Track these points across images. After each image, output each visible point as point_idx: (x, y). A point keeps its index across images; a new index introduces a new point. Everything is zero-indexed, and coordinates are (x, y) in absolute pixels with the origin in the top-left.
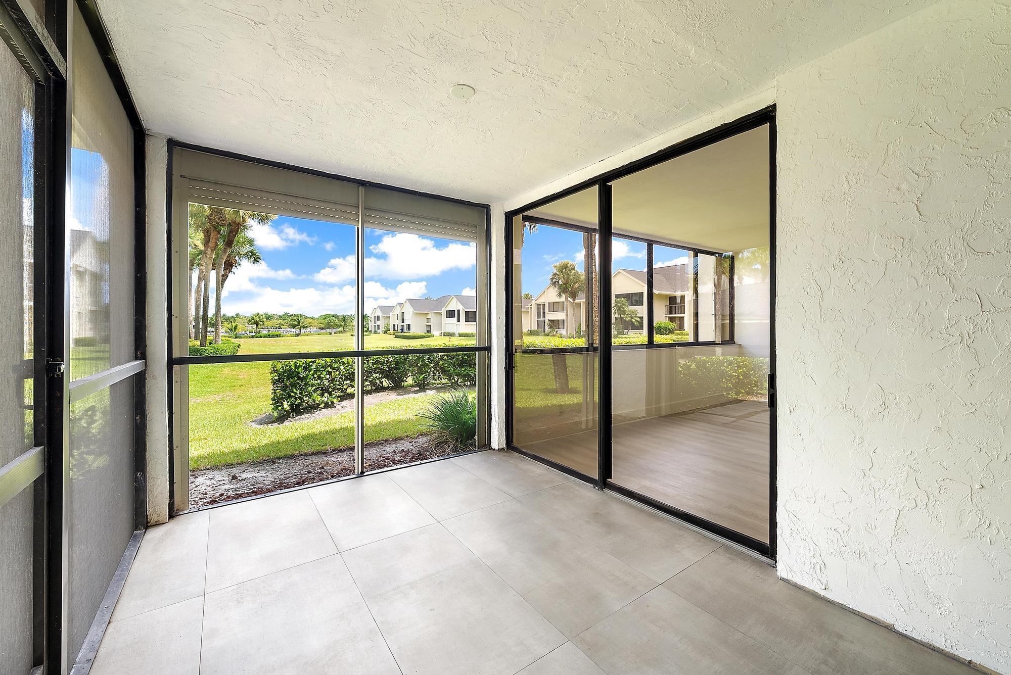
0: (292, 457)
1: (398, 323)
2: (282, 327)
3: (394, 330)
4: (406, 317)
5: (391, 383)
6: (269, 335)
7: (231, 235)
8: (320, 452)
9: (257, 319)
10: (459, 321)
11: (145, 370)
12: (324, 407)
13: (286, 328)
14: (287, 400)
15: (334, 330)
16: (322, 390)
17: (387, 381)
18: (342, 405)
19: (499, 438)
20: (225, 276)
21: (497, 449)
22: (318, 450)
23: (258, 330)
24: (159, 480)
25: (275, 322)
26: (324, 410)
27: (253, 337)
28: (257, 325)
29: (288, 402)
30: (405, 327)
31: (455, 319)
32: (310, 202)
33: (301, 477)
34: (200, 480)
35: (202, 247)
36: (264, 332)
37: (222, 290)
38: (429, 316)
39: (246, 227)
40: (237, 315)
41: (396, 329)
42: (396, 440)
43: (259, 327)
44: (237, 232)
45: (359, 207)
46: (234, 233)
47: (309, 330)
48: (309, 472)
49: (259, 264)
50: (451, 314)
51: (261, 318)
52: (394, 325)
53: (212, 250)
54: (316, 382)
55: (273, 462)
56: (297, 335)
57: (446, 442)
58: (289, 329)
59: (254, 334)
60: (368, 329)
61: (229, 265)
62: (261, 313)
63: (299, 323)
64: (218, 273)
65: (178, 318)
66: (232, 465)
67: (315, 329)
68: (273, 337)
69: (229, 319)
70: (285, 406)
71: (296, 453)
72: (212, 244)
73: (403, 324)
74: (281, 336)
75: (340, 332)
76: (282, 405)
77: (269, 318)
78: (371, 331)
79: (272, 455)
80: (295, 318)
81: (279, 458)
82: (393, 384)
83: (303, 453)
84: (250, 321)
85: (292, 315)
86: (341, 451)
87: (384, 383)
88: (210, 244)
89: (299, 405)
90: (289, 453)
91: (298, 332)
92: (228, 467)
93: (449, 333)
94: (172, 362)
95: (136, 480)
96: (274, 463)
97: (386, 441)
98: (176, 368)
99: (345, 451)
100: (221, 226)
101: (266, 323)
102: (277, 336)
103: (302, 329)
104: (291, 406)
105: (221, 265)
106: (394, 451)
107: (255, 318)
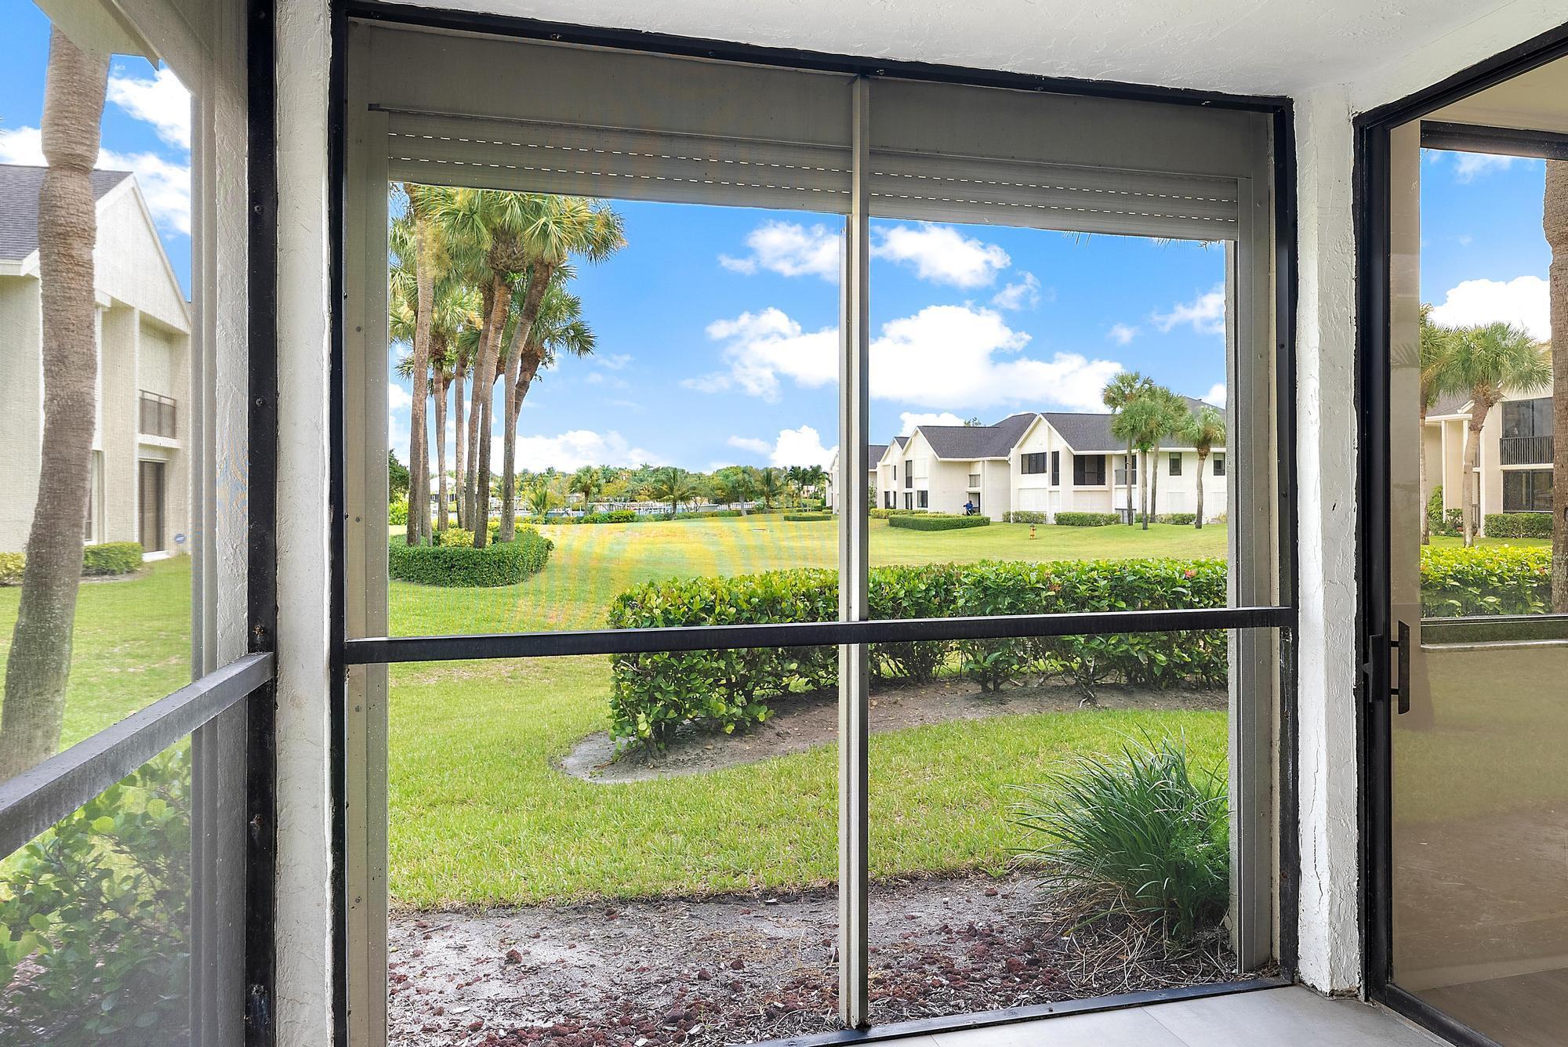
0: (655, 901)
1: (897, 486)
2: (637, 498)
3: (887, 505)
4: (916, 473)
5: (901, 666)
6: (610, 517)
7: (533, 291)
8: (729, 893)
9: (586, 480)
10: (1055, 481)
11: (274, 681)
12: (734, 734)
13: (645, 500)
14: (645, 708)
15: (749, 506)
16: (729, 685)
17: (891, 662)
18: (778, 729)
19: (1335, 950)
20: (523, 386)
21: (1327, 989)
22: (725, 886)
23: (589, 505)
24: (308, 1008)
25: (623, 483)
26: (734, 743)
27: (579, 521)
28: (587, 494)
29: (648, 715)
30: (915, 498)
31: (1044, 479)
32: (710, 149)
33: (684, 992)
34: (436, 947)
35: (479, 324)
36: (601, 509)
37: (516, 418)
38: (978, 469)
39: (563, 273)
40: (550, 471)
41: (892, 504)
42: (946, 877)
43: (591, 497)
44: (545, 284)
45: (851, 152)
46: (540, 288)
47: (692, 504)
48: (703, 977)
49: (589, 355)
50: (1034, 463)
51: (595, 477)
52: (887, 493)
53: (497, 330)
54: (715, 665)
55: (610, 912)
56: (668, 517)
57: (1120, 923)
58: (651, 502)
59: (581, 514)
60: (824, 503)
61: (532, 359)
62: (595, 466)
63: (671, 489)
64: (508, 380)
65: (362, 522)
66: (511, 906)
67: (706, 503)
68: (618, 520)
69: (532, 480)
70: (643, 726)
71: (668, 888)
72: (496, 315)
73: (909, 490)
74: (635, 519)
75: (760, 510)
76: (635, 723)
77: (610, 476)
78: (831, 508)
79: (609, 888)
80: (663, 477)
81: (624, 902)
82: (906, 671)
83: (683, 893)
84: (573, 485)
85: (657, 470)
86: (786, 898)
87: (884, 666)
88: (493, 315)
89: (674, 723)
90: (649, 888)
91: (669, 509)
92: (501, 912)
93: (1029, 514)
94: (343, 655)
95: (249, 1006)
96: (611, 916)
97: (914, 878)
98: (355, 672)
99: (797, 899)
100: (513, 272)
101: (604, 490)
102: (629, 519)
103: (679, 502)
104: (656, 725)
105: (515, 361)
106: (946, 929)
107: (584, 479)
